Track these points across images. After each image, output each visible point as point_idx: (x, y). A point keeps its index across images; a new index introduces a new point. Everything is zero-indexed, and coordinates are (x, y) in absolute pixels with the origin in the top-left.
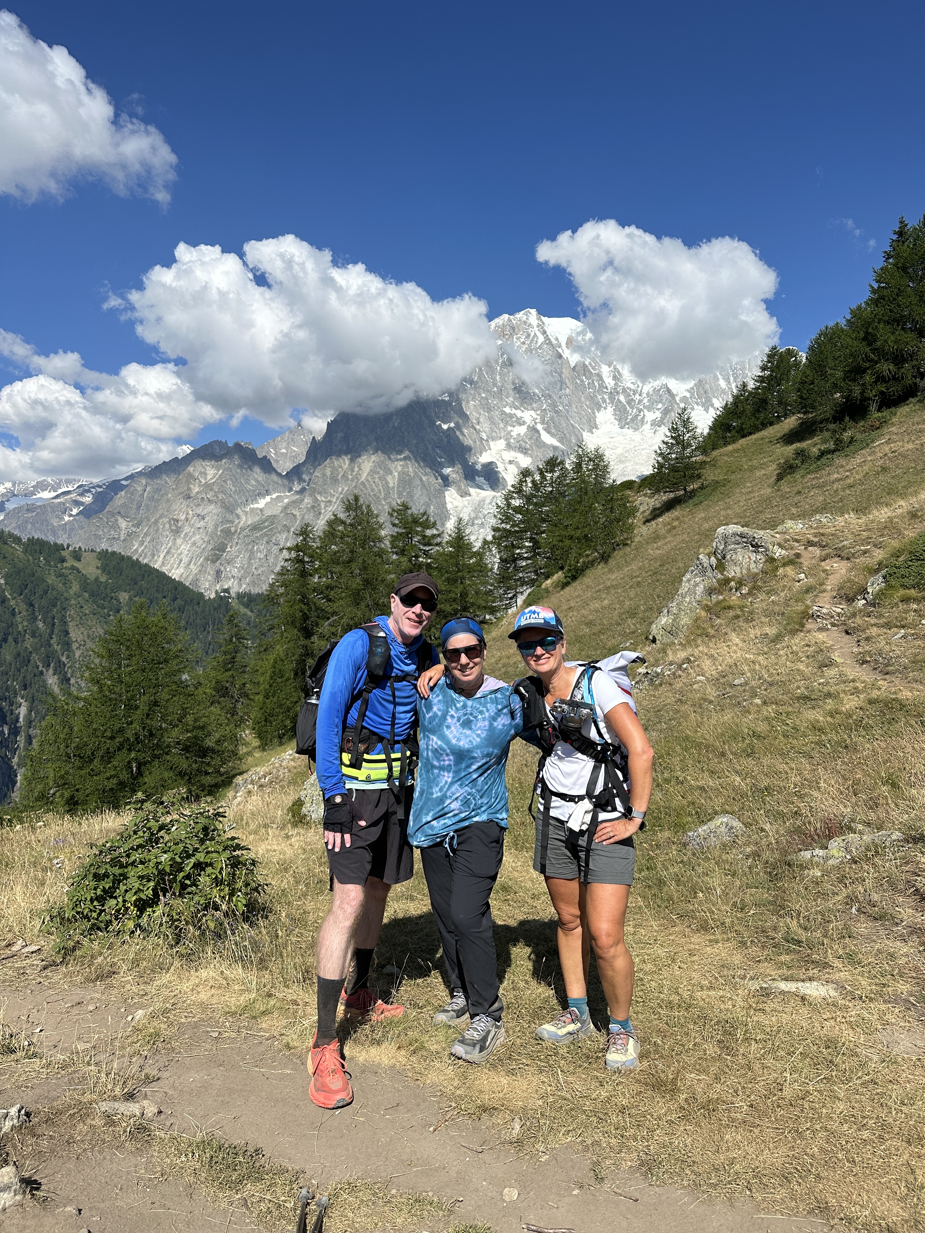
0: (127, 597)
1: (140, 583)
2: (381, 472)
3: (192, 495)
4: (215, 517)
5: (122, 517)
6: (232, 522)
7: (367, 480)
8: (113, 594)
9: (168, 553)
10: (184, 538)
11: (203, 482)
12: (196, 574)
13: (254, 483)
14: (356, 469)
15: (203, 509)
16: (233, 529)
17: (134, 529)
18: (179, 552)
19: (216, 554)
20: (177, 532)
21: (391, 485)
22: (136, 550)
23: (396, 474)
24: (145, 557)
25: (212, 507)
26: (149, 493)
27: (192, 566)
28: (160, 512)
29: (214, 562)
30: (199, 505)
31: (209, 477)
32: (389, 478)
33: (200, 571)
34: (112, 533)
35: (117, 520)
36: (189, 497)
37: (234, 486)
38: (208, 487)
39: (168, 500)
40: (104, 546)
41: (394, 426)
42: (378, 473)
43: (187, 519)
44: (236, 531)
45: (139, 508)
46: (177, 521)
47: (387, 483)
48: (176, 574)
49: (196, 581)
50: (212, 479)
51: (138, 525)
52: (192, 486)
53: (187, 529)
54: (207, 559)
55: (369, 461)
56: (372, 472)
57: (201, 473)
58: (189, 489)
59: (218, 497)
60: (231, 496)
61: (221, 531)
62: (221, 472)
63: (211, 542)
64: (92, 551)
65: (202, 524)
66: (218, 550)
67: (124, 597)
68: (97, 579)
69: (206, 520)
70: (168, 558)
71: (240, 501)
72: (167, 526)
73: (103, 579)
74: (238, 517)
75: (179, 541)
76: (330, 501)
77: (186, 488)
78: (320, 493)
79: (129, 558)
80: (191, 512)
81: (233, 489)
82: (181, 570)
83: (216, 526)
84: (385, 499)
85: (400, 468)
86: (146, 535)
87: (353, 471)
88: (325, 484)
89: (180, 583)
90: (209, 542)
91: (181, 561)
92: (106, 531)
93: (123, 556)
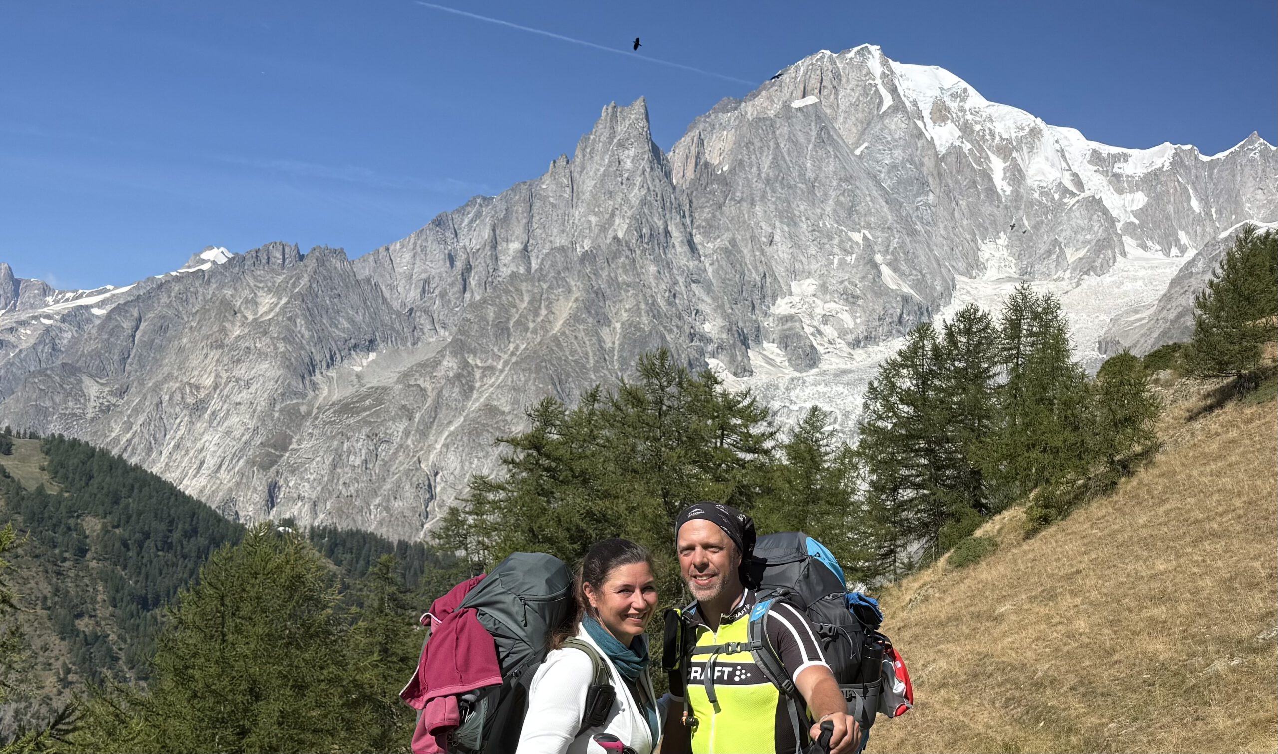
0: (99, 527)
1: (123, 502)
2: (590, 320)
3: (226, 341)
4: (270, 385)
5: (91, 376)
6: (304, 396)
7: (563, 333)
8: (72, 522)
9: (177, 447)
10: (210, 423)
11: (250, 317)
12: (230, 490)
13: (347, 325)
14: (543, 312)
15: (249, 369)
16: (303, 409)
17: (113, 400)
18: (199, 445)
19: (268, 454)
20: (198, 408)
21: (608, 345)
22: (117, 440)
23: (618, 325)
24: (133, 453)
25: (265, 365)
26: (145, 333)
27: (223, 474)
28: (166, 370)
29: (265, 468)
30: (238, 360)
31: (262, 310)
32: (605, 332)
33: (238, 484)
34: (71, 404)
35: (80, 382)
36: (221, 346)
37: (307, 328)
38: (260, 328)
39: (181, 349)
40: (54, 428)
41: (615, 238)
42: (584, 321)
43: (216, 387)
44: (309, 413)
45: (124, 360)
46: (198, 388)
47: (600, 341)
48: (191, 487)
49: (229, 502)
50: (266, 313)
51: (122, 392)
52: (227, 325)
53: (214, 404)
54: (251, 463)
55: (567, 299)
56: (575, 318)
57: (247, 301)
58: (223, 330)
59: (276, 348)
60: (302, 347)
61: (281, 411)
62: (284, 300)
63: (261, 431)
64: (33, 436)
65: (244, 396)
66: (274, 447)
67: (92, 525)
68: (41, 490)
69: (252, 390)
70: (177, 456)
71: (317, 357)
72: (178, 397)
73: (53, 490)
74: (314, 386)
75: (200, 426)
76: (491, 368)
77: (215, 328)
78: (474, 352)
79: (104, 453)
80: (224, 375)
81: (307, 334)
82: (202, 481)
83: (272, 403)
84: (596, 369)
85: (625, 315)
86: (137, 411)
87: (536, 313)
88: (482, 335)
89: (199, 503)
90: (256, 430)
91: (202, 463)
92: (58, 400)
93: (94, 449)
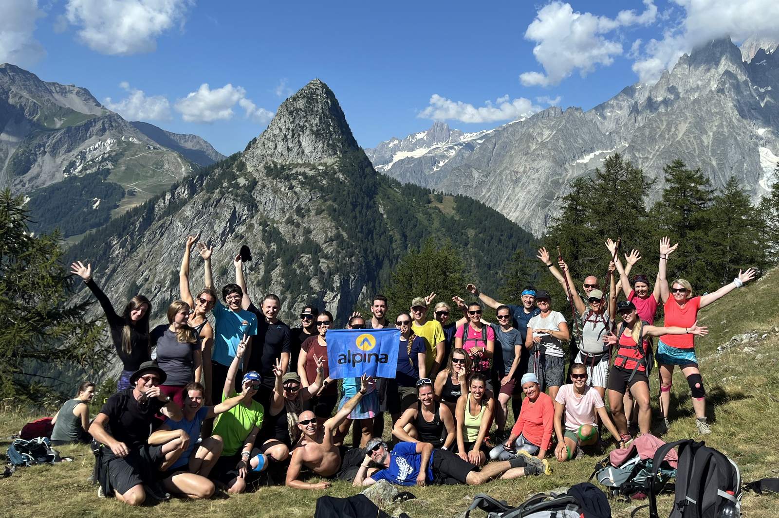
0: (474, 234)
1: (483, 223)
2: (697, 132)
3: (530, 152)
4: (547, 171)
5: (476, 169)
6: (560, 174)
7: (683, 139)
8: (463, 231)
9: (508, 199)
10: (522, 187)
11: (540, 140)
12: (529, 218)
13: (581, 141)
14: (673, 130)
15: (538, 164)
16: (561, 181)
17: (484, 179)
18: (517, 198)
19: (546, 201)
20: (516, 182)
21: (706, 144)
22: (484, 196)
23: (711, 134)
24: (490, 202)
25: (546, 161)
26: (497, 149)
27: (526, 211)
28: (504, 165)
29: (544, 207)
30: (534, 160)
31: (545, 137)
32: (704, 138)
33: (532, 215)
34: (467, 181)
35: (472, 172)
36: (527, 154)
37: (564, 144)
38: (543, 145)
39: (511, 156)
40: (461, 192)
41: (711, 91)
42: (693, 133)
43: (524, 172)
44: (563, 183)
45: (488, 162)
46: (517, 173)
47: (702, 142)
48: (513, 216)
49: (528, 223)
50: (547, 138)
51: (487, 176)
52: (530, 144)
53: (524, 179)
54: (538, 205)
55: (685, 123)
56: (688, 132)
57: (538, 134)
58: (528, 147)
59: (550, 154)
60: (561, 153)
61: (551, 182)
62: (554, 132)
63: (543, 191)
64: (451, 195)
65: (536, 176)
66: (548, 198)
67: (471, 233)
68: (452, 217)
69: (540, 172)
70: (508, 203)
71: (568, 157)
72: (509, 177)
73: (457, 218)
74: (566, 171)
75: (517, 189)
76: (647, 158)
77: (525, 146)
78: (638, 151)
79: (478, 202)
80: (528, 166)
81: (563, 147)
82: (517, 214)
83: (548, 178)
84: (699, 156)
85: (715, 129)
86: (492, 183)
87: (670, 131)
88: (643, 143)
89: (515, 224)
90: (541, 191)
91: (518, 206)
92: (462, 179)
93: (473, 200)
